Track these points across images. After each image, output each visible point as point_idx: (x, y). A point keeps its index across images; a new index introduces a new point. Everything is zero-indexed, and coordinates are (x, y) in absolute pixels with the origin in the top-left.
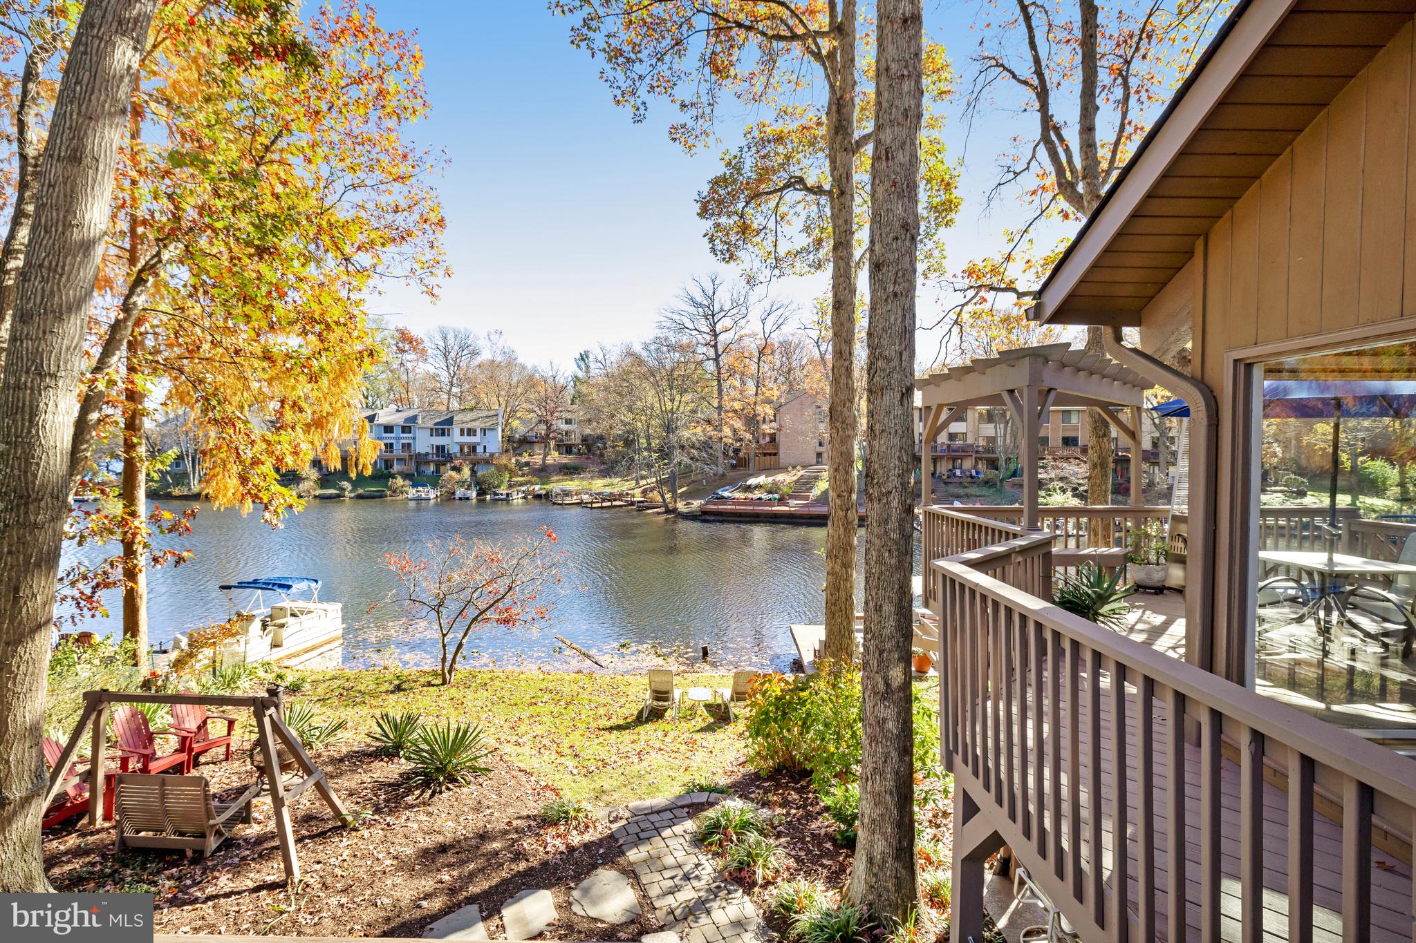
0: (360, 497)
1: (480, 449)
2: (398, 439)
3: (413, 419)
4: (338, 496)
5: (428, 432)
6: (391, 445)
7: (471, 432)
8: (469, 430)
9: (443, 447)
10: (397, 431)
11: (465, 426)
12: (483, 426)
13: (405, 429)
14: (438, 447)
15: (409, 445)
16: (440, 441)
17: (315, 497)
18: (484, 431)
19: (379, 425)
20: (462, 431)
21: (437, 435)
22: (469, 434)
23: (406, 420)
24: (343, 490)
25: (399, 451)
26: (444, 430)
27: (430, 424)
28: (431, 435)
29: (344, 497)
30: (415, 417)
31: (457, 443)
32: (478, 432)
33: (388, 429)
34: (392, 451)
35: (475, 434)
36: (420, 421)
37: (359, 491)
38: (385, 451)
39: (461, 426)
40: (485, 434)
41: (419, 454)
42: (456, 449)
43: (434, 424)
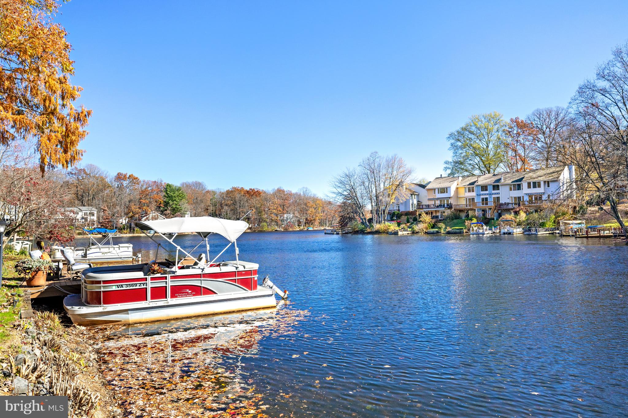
0: (449, 233)
1: (544, 197)
2: (491, 194)
4: (438, 232)
5: (508, 187)
6: (486, 199)
7: (536, 185)
8: (534, 183)
9: (519, 198)
10: (490, 188)
11: (532, 181)
12: (546, 179)
13: (496, 187)
14: (515, 198)
15: (498, 198)
16: (516, 194)
17: (426, 232)
18: (547, 183)
19: (477, 186)
20: (529, 184)
21: (515, 189)
22: (534, 187)
23: (496, 181)
24: (440, 228)
25: (491, 204)
26: (519, 185)
27: (510, 182)
28: (511, 189)
29: (440, 233)
30: (500, 179)
31: (526, 194)
32: (542, 184)
33: (484, 188)
34: (487, 204)
35: (539, 186)
36: (502, 181)
37: (449, 229)
38: (483, 204)
39: (528, 181)
40: (548, 186)
41: (502, 204)
42: (526, 198)
43: (512, 182)
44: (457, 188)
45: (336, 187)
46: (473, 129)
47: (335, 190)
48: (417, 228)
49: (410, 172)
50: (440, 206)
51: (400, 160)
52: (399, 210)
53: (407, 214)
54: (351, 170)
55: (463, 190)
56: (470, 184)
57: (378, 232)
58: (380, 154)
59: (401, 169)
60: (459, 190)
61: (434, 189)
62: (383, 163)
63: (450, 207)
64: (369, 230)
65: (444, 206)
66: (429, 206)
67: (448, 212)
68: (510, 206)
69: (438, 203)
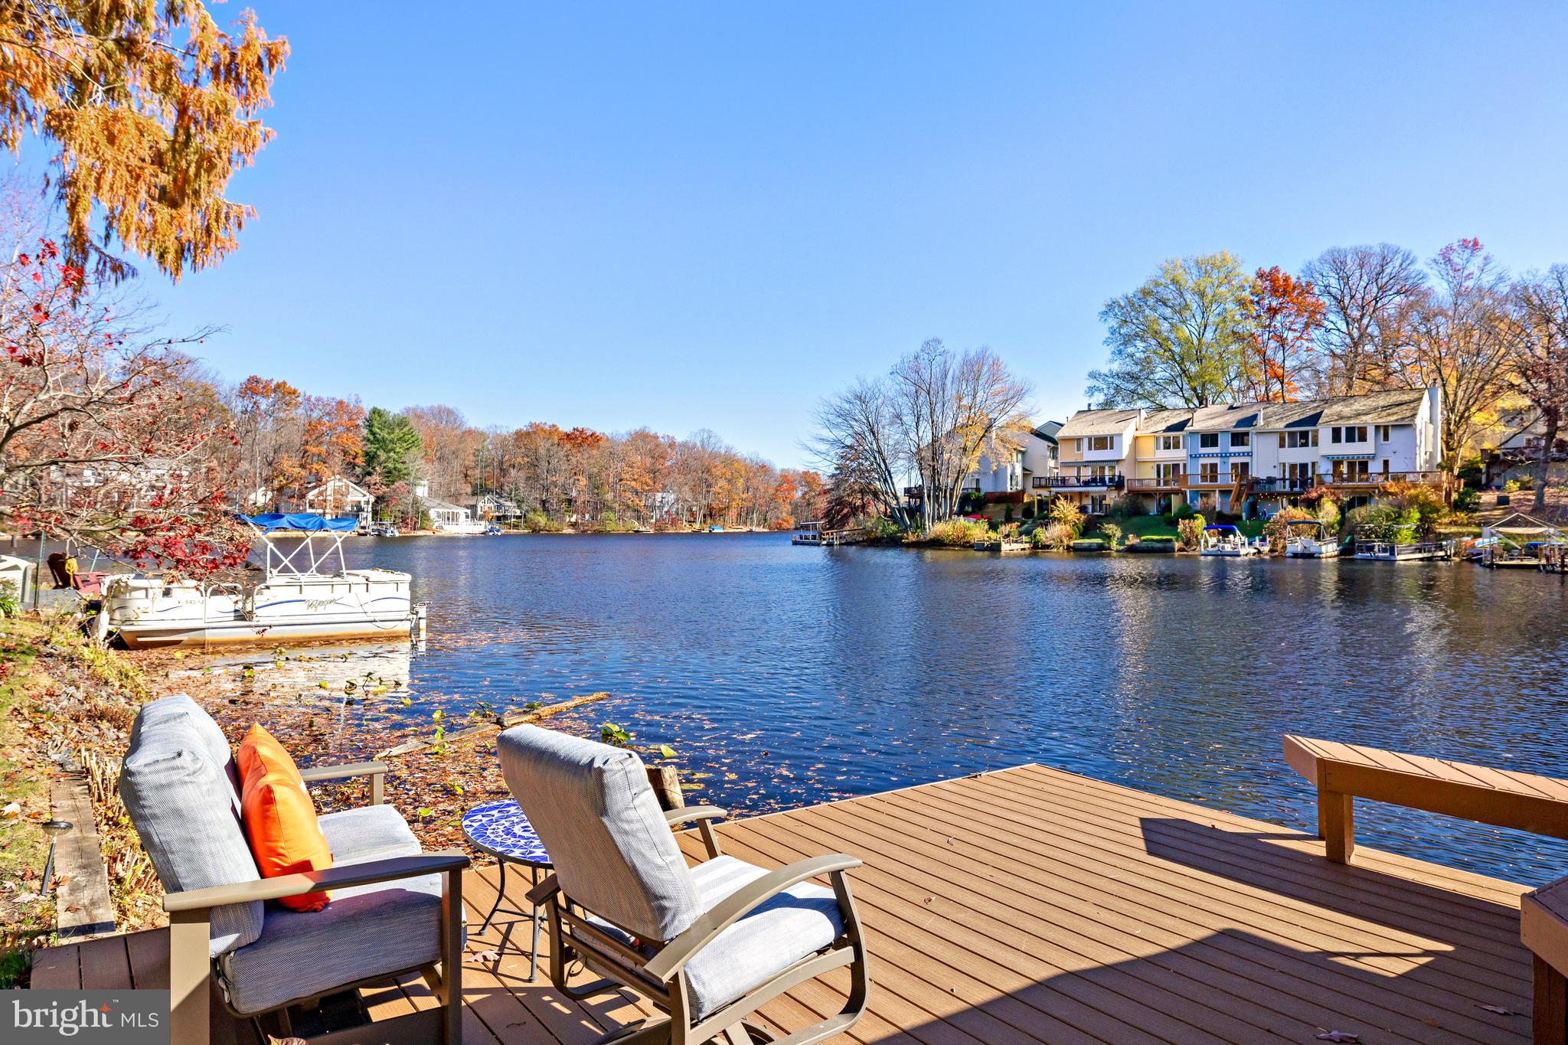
0: (1132, 550)
1: (1375, 467)
2: (1225, 456)
3: (1251, 421)
4: (1101, 547)
5: (1276, 440)
6: (1214, 466)
7: (1356, 434)
8: (1350, 431)
9: (1304, 467)
10: (1224, 441)
11: (1343, 425)
12: (1382, 421)
13: (1240, 438)
14: (1293, 467)
15: (1245, 466)
16: (1296, 455)
17: (1069, 547)
18: (1384, 431)
19: (1192, 433)
20: (1336, 432)
21: (1293, 445)
22: (1350, 438)
23: (1241, 423)
24: (1109, 537)
25: (1227, 478)
26: (1304, 435)
27: (1280, 425)
28: (1282, 446)
29: (1109, 549)
30: (1255, 417)
31: (1327, 457)
32: (1371, 433)
33: (1209, 439)
34: (1214, 478)
35: (1363, 438)
36: (1261, 422)
37: (1132, 540)
38: (1204, 478)
39: (1335, 424)
40: (1386, 437)
41: (1257, 481)
42: (1325, 468)
43: (1288, 426)
44: (1136, 439)
45: (831, 425)
46: (1169, 294)
47: (826, 433)
48: (1044, 535)
49: (1019, 394)
50: (1093, 481)
51: (996, 362)
52: (978, 489)
53: (1002, 498)
54: (870, 382)
55: (1151, 442)
56: (1169, 429)
57: (937, 543)
58: (947, 345)
59: (997, 387)
60: (1142, 443)
61: (1079, 440)
62: (954, 368)
63: (1118, 484)
64: (912, 538)
65: (1103, 482)
66: (1064, 480)
67: (1112, 498)
68: (1278, 487)
69: (1087, 473)
